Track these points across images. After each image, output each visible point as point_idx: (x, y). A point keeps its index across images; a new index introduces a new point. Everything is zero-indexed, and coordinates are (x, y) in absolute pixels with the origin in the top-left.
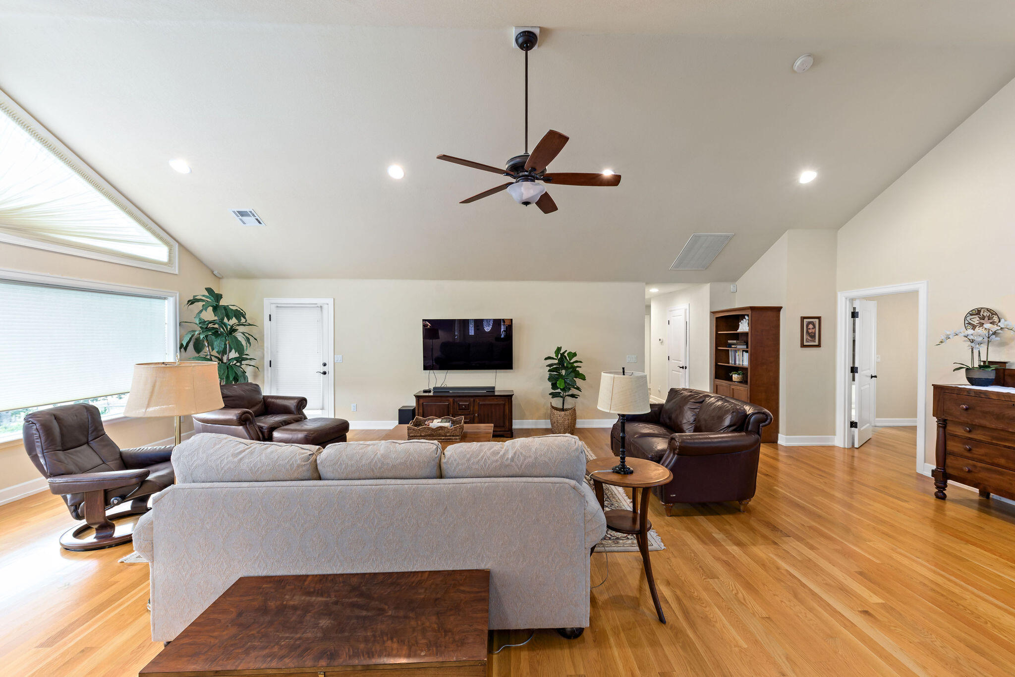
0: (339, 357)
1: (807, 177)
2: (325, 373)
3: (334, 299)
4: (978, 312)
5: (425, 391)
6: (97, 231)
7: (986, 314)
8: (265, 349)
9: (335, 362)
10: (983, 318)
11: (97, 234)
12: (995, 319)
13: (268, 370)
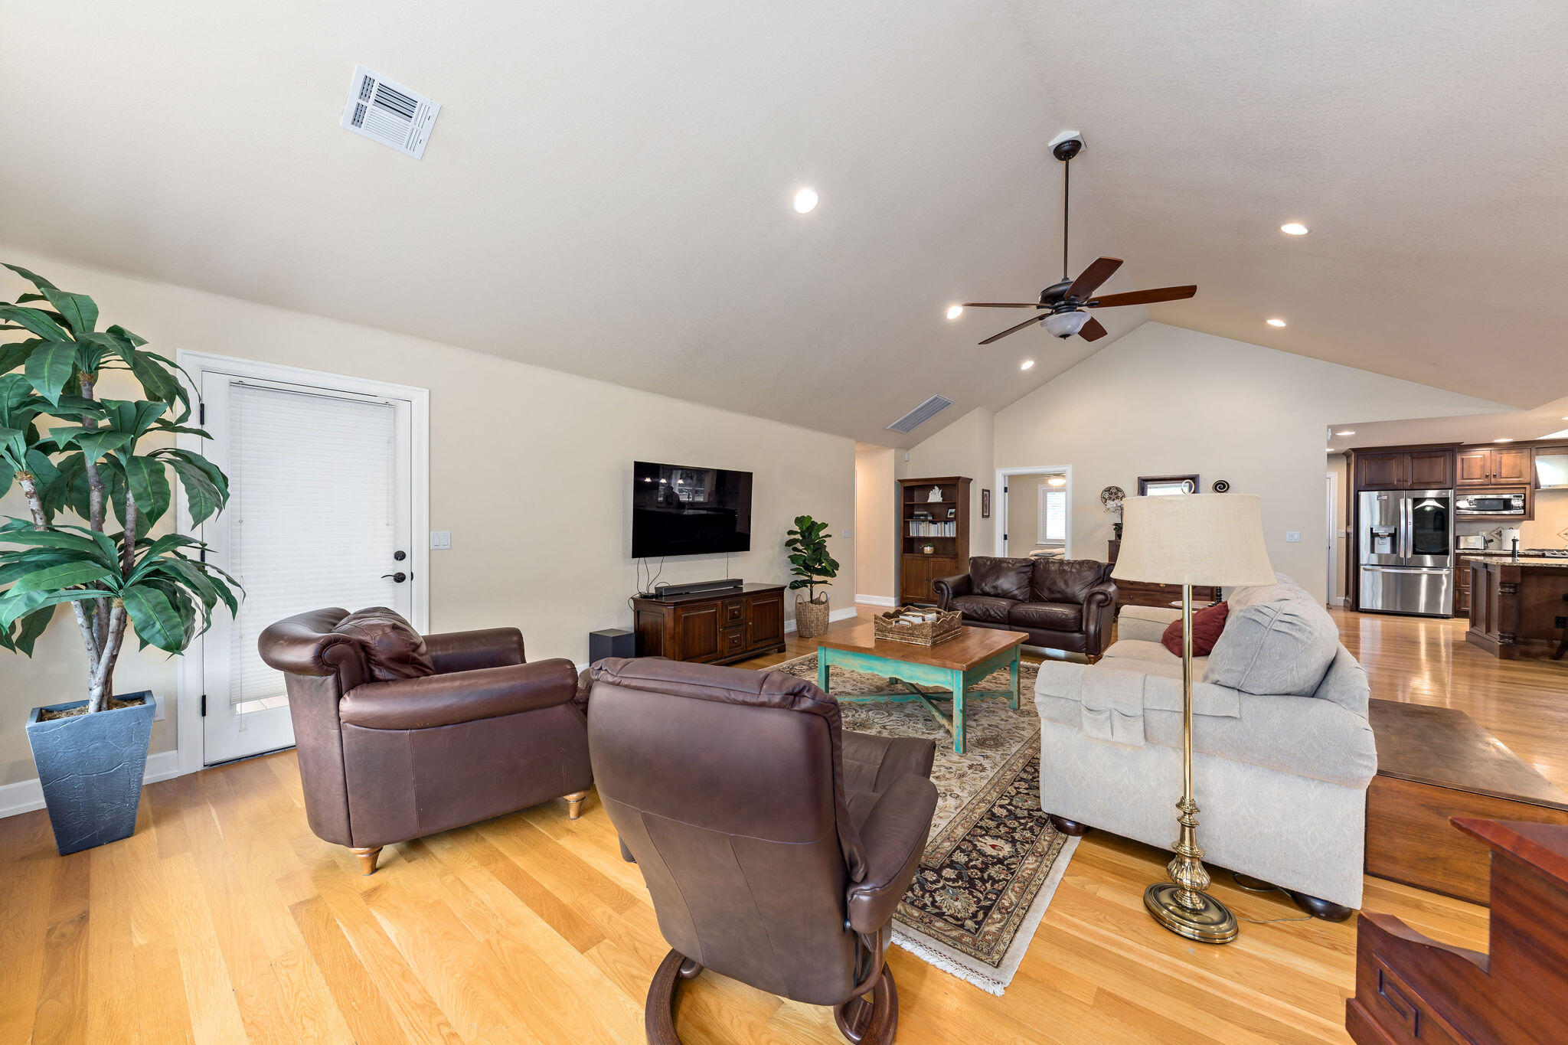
1: (1027, 365)
4: (1108, 490)
7: (1114, 491)
10: (1111, 494)
12: (1120, 494)
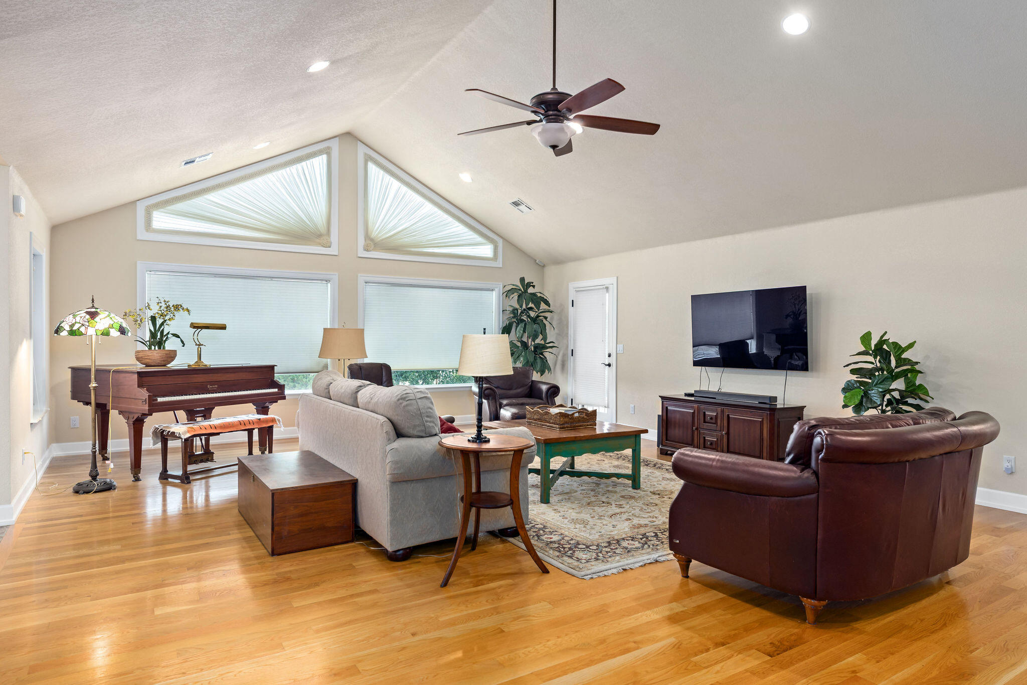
0: (620, 347)
2: (609, 365)
3: (617, 277)
5: (686, 395)
6: (450, 240)
8: (569, 338)
9: (618, 352)
11: (450, 242)
13: (570, 359)
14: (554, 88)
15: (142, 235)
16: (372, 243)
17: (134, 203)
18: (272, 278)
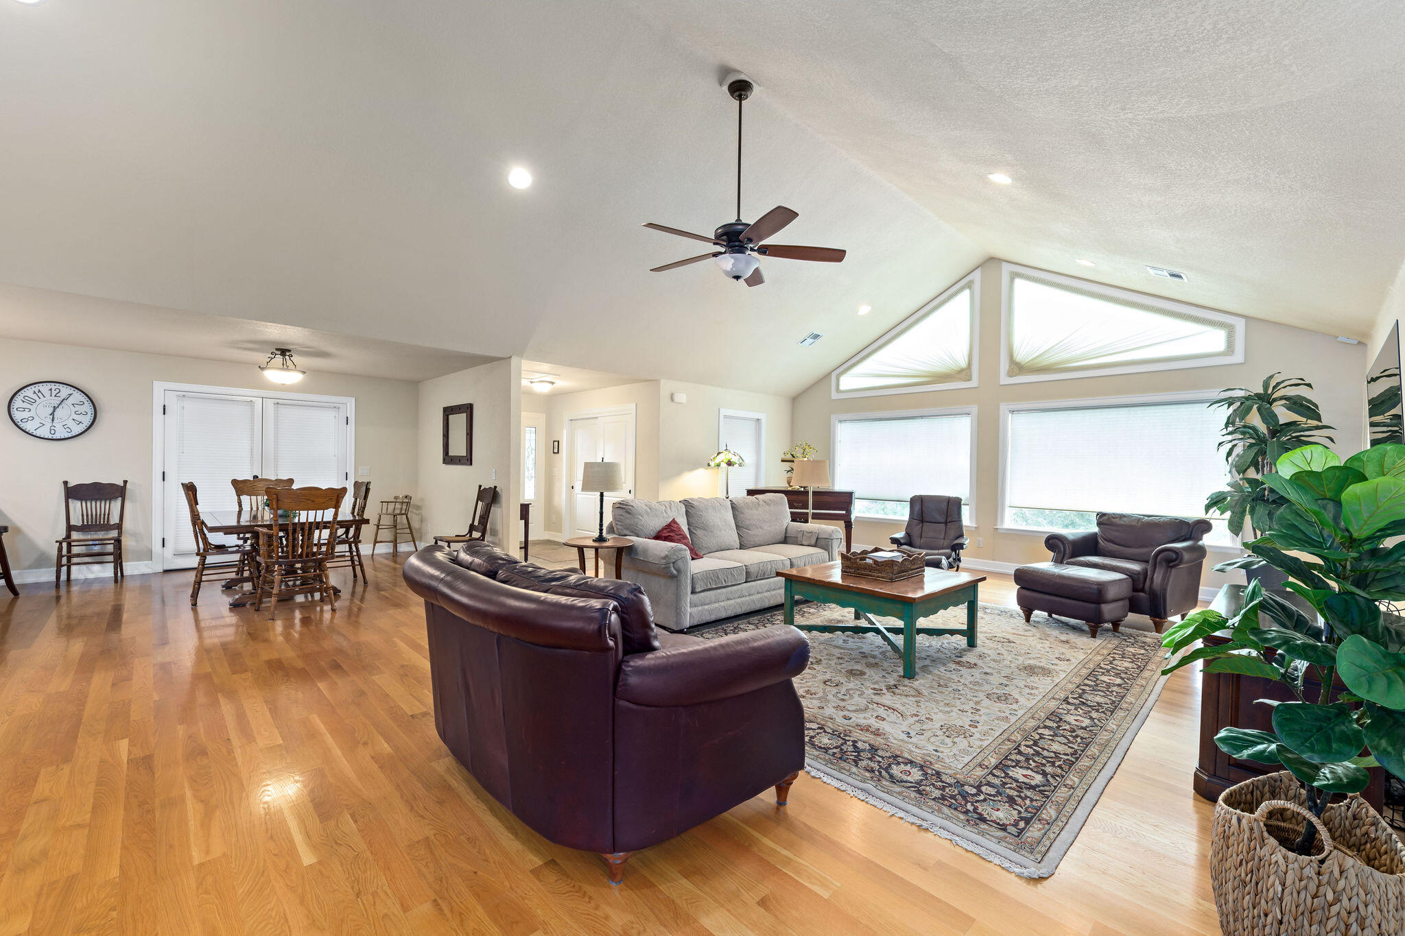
14: (739, 219)
15: (834, 396)
16: (1018, 368)
17: (829, 374)
18: (922, 417)
